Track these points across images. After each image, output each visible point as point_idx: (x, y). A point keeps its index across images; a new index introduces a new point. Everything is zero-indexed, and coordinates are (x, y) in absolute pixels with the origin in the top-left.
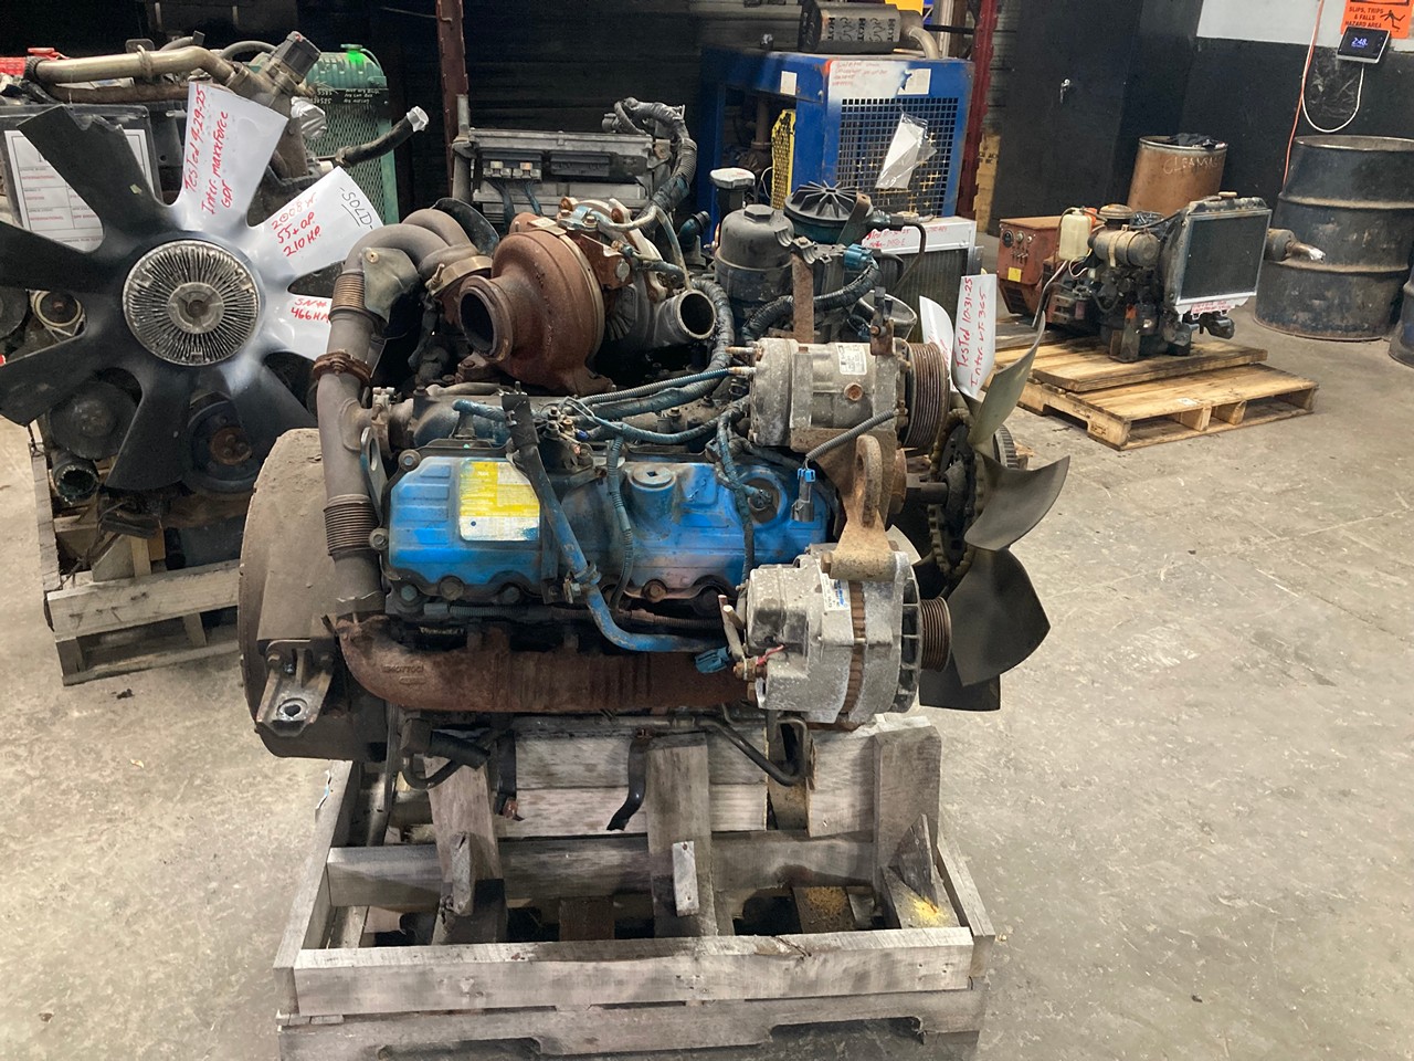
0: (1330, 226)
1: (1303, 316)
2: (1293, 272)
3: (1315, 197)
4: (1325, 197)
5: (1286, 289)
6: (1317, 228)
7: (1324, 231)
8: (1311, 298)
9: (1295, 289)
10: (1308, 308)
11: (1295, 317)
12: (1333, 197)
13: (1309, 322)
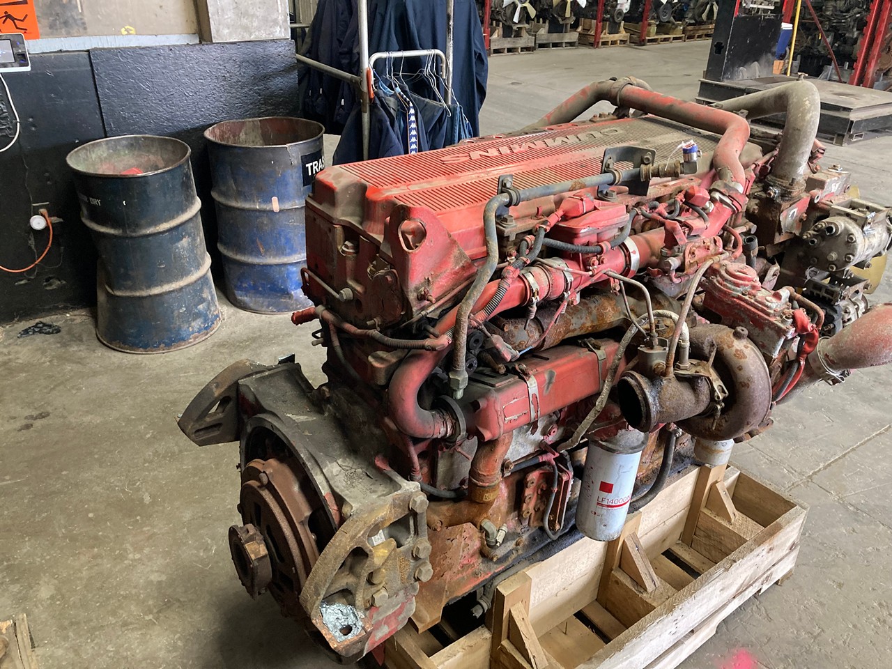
0: (184, 240)
1: (197, 324)
2: (173, 295)
3: (165, 222)
4: (172, 218)
5: (172, 313)
6: (178, 248)
7: (183, 247)
8: (196, 306)
9: (181, 307)
10: (198, 315)
11: (191, 329)
12: (178, 214)
13: (202, 326)
